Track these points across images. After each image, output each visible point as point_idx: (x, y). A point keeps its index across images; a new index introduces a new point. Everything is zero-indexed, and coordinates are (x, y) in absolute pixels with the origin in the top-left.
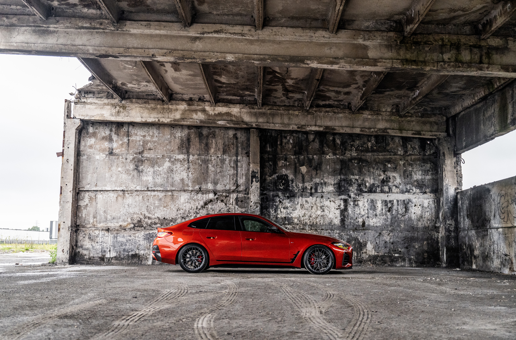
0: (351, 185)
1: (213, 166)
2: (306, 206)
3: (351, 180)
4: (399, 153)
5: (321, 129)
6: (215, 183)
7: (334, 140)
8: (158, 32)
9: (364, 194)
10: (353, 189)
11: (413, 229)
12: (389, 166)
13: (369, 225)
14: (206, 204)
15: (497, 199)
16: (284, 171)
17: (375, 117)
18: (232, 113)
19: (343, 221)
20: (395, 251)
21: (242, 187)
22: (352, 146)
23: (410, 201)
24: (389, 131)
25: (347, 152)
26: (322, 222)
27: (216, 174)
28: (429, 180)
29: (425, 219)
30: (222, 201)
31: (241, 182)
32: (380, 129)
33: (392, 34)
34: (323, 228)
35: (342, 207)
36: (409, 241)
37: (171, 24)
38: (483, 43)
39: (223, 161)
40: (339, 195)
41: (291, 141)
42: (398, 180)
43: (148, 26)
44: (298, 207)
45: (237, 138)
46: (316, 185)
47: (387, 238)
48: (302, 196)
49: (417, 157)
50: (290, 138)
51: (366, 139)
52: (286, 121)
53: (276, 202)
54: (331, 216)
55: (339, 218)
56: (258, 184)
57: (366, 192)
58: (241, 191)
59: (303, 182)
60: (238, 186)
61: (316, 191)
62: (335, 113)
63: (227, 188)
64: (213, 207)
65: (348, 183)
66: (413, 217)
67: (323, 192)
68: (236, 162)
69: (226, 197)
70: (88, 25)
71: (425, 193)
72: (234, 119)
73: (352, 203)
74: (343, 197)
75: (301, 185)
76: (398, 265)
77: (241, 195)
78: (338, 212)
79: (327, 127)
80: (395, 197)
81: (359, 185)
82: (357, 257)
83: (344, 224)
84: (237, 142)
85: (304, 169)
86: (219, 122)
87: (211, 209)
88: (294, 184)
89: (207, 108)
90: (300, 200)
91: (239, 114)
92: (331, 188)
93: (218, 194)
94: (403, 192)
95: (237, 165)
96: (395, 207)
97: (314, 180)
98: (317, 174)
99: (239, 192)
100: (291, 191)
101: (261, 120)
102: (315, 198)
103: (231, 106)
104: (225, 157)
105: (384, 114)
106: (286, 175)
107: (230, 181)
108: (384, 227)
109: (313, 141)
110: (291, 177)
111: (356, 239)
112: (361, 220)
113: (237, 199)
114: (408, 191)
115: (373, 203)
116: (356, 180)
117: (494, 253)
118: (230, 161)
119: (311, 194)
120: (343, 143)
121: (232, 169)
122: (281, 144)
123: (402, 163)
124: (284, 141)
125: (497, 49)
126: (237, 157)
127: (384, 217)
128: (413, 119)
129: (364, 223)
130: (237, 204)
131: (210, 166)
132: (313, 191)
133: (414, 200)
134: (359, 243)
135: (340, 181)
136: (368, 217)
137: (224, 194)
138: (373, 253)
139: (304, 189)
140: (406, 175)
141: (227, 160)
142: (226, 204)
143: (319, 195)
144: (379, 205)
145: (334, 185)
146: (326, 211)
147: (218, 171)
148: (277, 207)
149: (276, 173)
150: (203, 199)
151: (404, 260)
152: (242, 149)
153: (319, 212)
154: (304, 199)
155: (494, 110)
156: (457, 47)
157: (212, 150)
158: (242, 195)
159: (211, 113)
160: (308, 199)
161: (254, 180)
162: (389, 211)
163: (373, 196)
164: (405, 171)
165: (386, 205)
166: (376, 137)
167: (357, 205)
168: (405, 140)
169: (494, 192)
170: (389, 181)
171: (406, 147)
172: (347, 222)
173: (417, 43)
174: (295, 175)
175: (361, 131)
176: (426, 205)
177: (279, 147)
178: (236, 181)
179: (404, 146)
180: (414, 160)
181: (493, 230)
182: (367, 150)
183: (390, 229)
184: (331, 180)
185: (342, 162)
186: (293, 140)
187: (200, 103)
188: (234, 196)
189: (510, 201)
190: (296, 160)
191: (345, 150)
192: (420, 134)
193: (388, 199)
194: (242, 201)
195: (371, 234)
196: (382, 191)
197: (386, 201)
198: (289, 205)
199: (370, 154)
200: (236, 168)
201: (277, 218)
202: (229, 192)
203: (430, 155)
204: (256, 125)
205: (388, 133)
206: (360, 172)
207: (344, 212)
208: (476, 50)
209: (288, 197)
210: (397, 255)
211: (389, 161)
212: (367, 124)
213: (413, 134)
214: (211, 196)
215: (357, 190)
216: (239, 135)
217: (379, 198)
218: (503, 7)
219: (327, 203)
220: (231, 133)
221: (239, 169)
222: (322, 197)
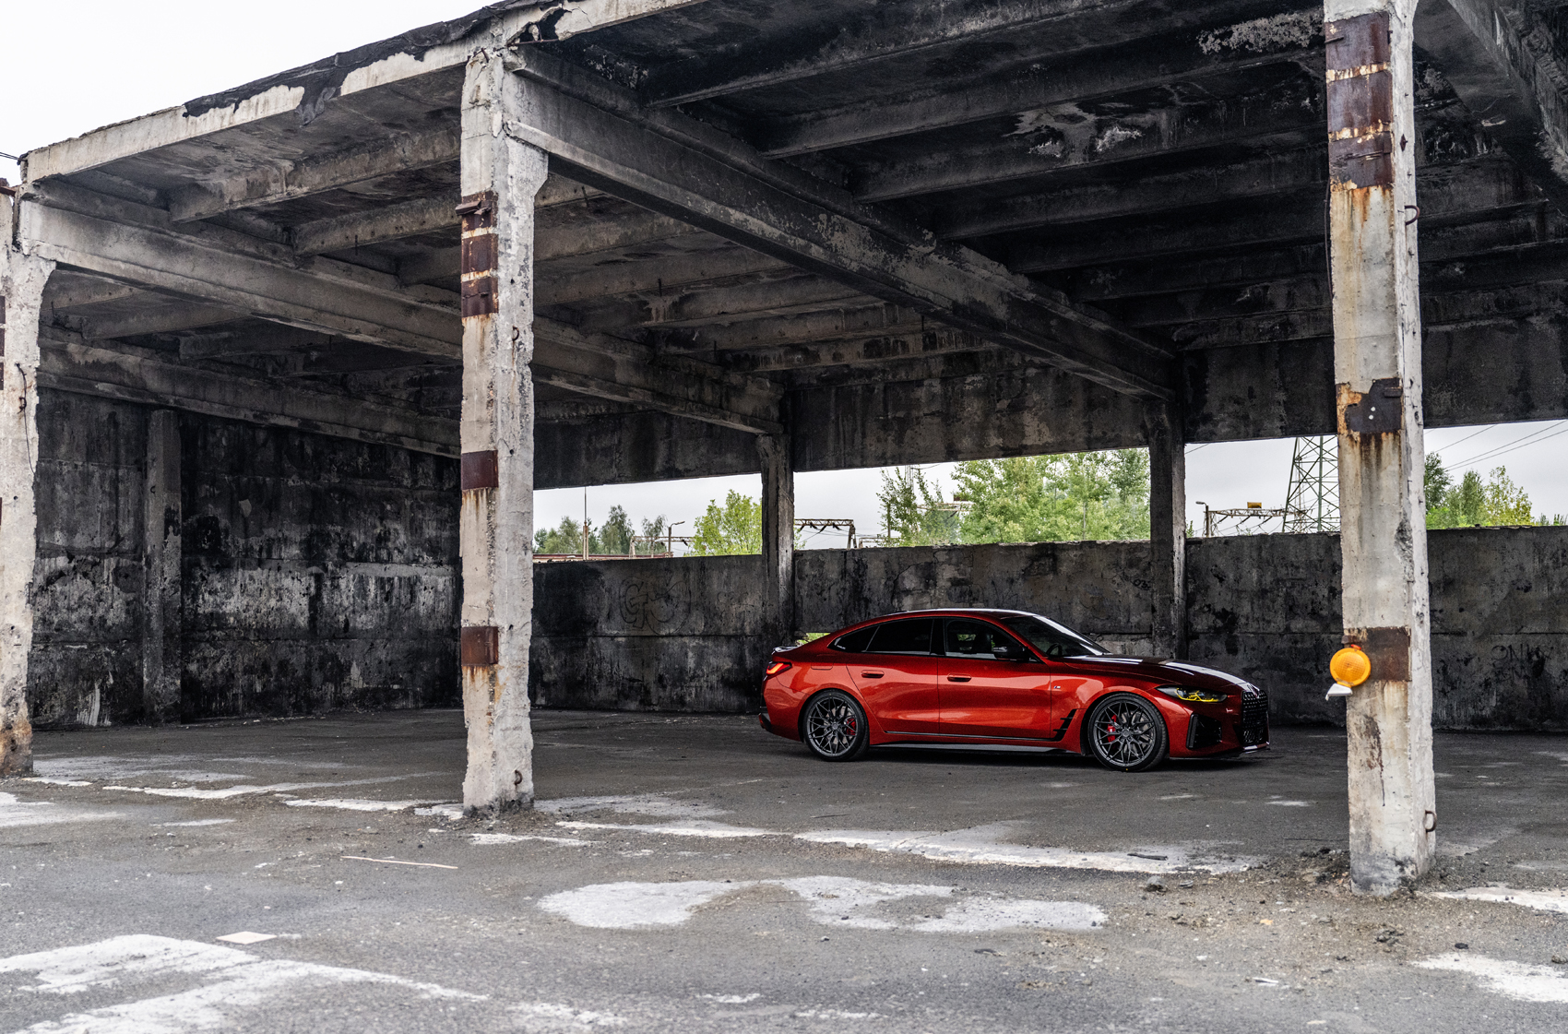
0: (328, 545)
1: (66, 489)
2: (251, 588)
3: (329, 535)
4: (405, 483)
5: (295, 424)
6: (71, 531)
7: (302, 445)
8: (358, 285)
9: (348, 564)
10: (332, 553)
11: (421, 634)
12: (389, 507)
13: (355, 628)
14: (50, 581)
15: (619, 590)
16: (211, 510)
17: (380, 408)
18: (124, 366)
19: (312, 619)
20: (395, 679)
21: (127, 543)
22: (332, 461)
23: (418, 579)
24: (403, 439)
25: (323, 475)
26: (277, 622)
27: (72, 510)
28: (446, 539)
29: (439, 616)
30: (85, 575)
31: (126, 531)
32: (390, 435)
33: (643, 349)
34: (280, 634)
35: (312, 590)
36: (415, 657)
37: (380, 274)
38: (726, 380)
39: (87, 477)
40: (309, 566)
41: (224, 442)
42: (402, 538)
43: (348, 273)
44: (237, 590)
45: (116, 424)
46: (270, 542)
47: (382, 654)
48: (243, 566)
49: (430, 492)
50: (222, 435)
51: (354, 449)
52: (229, 398)
53: (195, 579)
54: (293, 609)
55: (307, 614)
56: (178, 539)
57: (352, 560)
58: (126, 552)
59: (247, 537)
60: (119, 540)
61: (269, 557)
62: (319, 391)
63: (97, 542)
64: (67, 588)
65: (323, 541)
66: (422, 610)
67: (281, 559)
68: (115, 481)
69: (95, 564)
70: (252, 250)
71: (440, 564)
72: (126, 380)
73: (329, 583)
74: (314, 569)
75: (242, 542)
76: (397, 706)
77: (124, 562)
78: (305, 601)
79: (305, 422)
80: (398, 571)
81: (342, 547)
82: (335, 693)
83: (315, 626)
84: (116, 433)
85: (246, 506)
86: (101, 386)
87: (62, 593)
88: (229, 540)
89: (72, 347)
90: (240, 575)
91: (137, 370)
92: (295, 551)
93: (78, 557)
94: (408, 562)
95: (117, 488)
96: (396, 592)
97: (266, 531)
98: (270, 519)
99: (121, 554)
100: (225, 555)
101: (181, 390)
102: (266, 571)
103: (126, 349)
104: (91, 468)
105: (396, 404)
106: (215, 518)
107: (102, 527)
108: (376, 633)
109: (264, 445)
110: (224, 522)
111: (334, 657)
112: (342, 618)
113: (116, 571)
114: (416, 561)
115: (362, 581)
116: (338, 534)
117: (600, 677)
118: (102, 477)
119: (260, 563)
120: (317, 455)
121: (107, 498)
122: (204, 447)
123: (408, 503)
124: (211, 439)
125: (735, 388)
126: (117, 469)
127: (379, 611)
128: (438, 419)
129: (347, 623)
130: (116, 582)
131: (59, 487)
132: (264, 555)
133: (424, 578)
134: (339, 665)
135: (311, 535)
136: (354, 612)
137: (90, 558)
138: (360, 685)
139: (248, 550)
140: (415, 528)
141: (97, 475)
142: (94, 583)
143: (273, 564)
144: (372, 587)
145: (301, 543)
146: (285, 598)
147: (77, 502)
148: (197, 589)
149: (194, 513)
150: (43, 569)
151: (406, 696)
152: (127, 451)
153: (273, 603)
154: (247, 573)
155: (620, 442)
156: (700, 378)
157: (63, 449)
158: (129, 562)
159: (78, 358)
160: (254, 573)
161: (171, 529)
162: (386, 599)
163: (363, 569)
164: (413, 520)
165: (383, 588)
166: (371, 446)
167: (337, 587)
168: (416, 457)
169: (607, 577)
170: (388, 540)
171: (417, 472)
172: (322, 621)
173: (665, 367)
174: (231, 520)
175: (361, 435)
176: (440, 587)
177: (201, 453)
178: (116, 527)
179: (413, 471)
180: (426, 499)
181: (601, 640)
182: (356, 475)
183: (387, 635)
184: (296, 534)
185: (314, 494)
186: (229, 440)
187: (59, 333)
188: (110, 563)
189: (652, 595)
190: (233, 485)
191: (320, 469)
192: (448, 452)
193: (386, 575)
194: (126, 576)
195: (359, 645)
196: (378, 560)
197: (382, 579)
198: (219, 586)
199: (360, 482)
200: (114, 496)
201: (196, 614)
202: (101, 554)
203: (448, 490)
204: (176, 402)
205: (401, 443)
206: (345, 521)
207: (315, 601)
208: (717, 387)
209: (218, 569)
210: (396, 687)
211: (389, 499)
212: (367, 422)
213: (438, 450)
214: (61, 562)
215: (338, 555)
216: (120, 417)
217: (373, 571)
218: (786, 353)
219: (287, 582)
220: (104, 410)
221: (122, 500)
222: (279, 569)
